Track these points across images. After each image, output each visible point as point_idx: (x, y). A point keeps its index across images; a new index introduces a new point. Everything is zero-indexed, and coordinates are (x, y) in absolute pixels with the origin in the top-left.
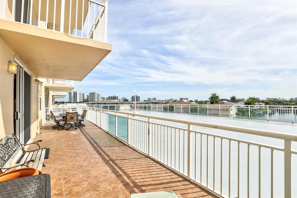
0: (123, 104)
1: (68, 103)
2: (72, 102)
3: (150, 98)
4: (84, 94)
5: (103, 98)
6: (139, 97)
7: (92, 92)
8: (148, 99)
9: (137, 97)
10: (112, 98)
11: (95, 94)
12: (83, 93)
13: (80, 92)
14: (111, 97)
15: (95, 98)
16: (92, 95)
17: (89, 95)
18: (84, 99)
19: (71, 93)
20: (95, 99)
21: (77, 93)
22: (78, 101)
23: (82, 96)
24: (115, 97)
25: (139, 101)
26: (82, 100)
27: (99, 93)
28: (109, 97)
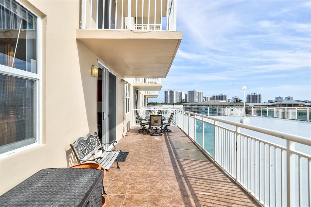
0: (232, 106)
1: (163, 104)
2: (168, 103)
3: (280, 98)
4: (181, 94)
5: (205, 98)
6: (260, 95)
7: (192, 90)
8: (277, 98)
9: (257, 95)
10: (218, 98)
11: (195, 93)
12: (180, 92)
13: (177, 91)
14: (217, 96)
15: (195, 97)
16: (192, 93)
17: (187, 94)
18: (182, 100)
19: (167, 92)
20: (195, 100)
21: (173, 92)
22: (175, 102)
23: (179, 95)
24: (222, 96)
25: (260, 102)
26: (179, 101)
27: (200, 92)
28: (214, 97)
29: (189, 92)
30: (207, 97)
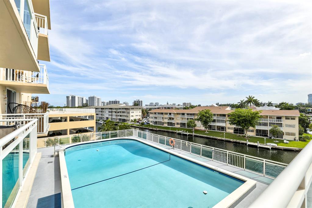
1: (65, 107)
2: (70, 106)
3: (152, 103)
4: (83, 99)
5: (103, 102)
6: (142, 101)
7: (92, 96)
8: (150, 103)
9: (140, 101)
10: (113, 103)
11: (95, 98)
12: (82, 97)
13: (78, 96)
14: (112, 101)
15: (95, 102)
16: (92, 99)
18: (83, 104)
19: (69, 97)
20: (95, 104)
21: (75, 97)
22: (76, 105)
23: (80, 100)
24: (116, 101)
26: (81, 105)
27: (99, 97)
28: (110, 102)
29: (89, 98)
30: (105, 102)
